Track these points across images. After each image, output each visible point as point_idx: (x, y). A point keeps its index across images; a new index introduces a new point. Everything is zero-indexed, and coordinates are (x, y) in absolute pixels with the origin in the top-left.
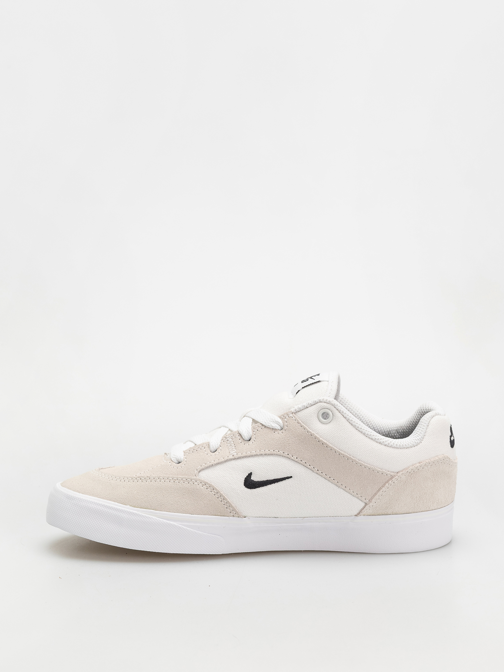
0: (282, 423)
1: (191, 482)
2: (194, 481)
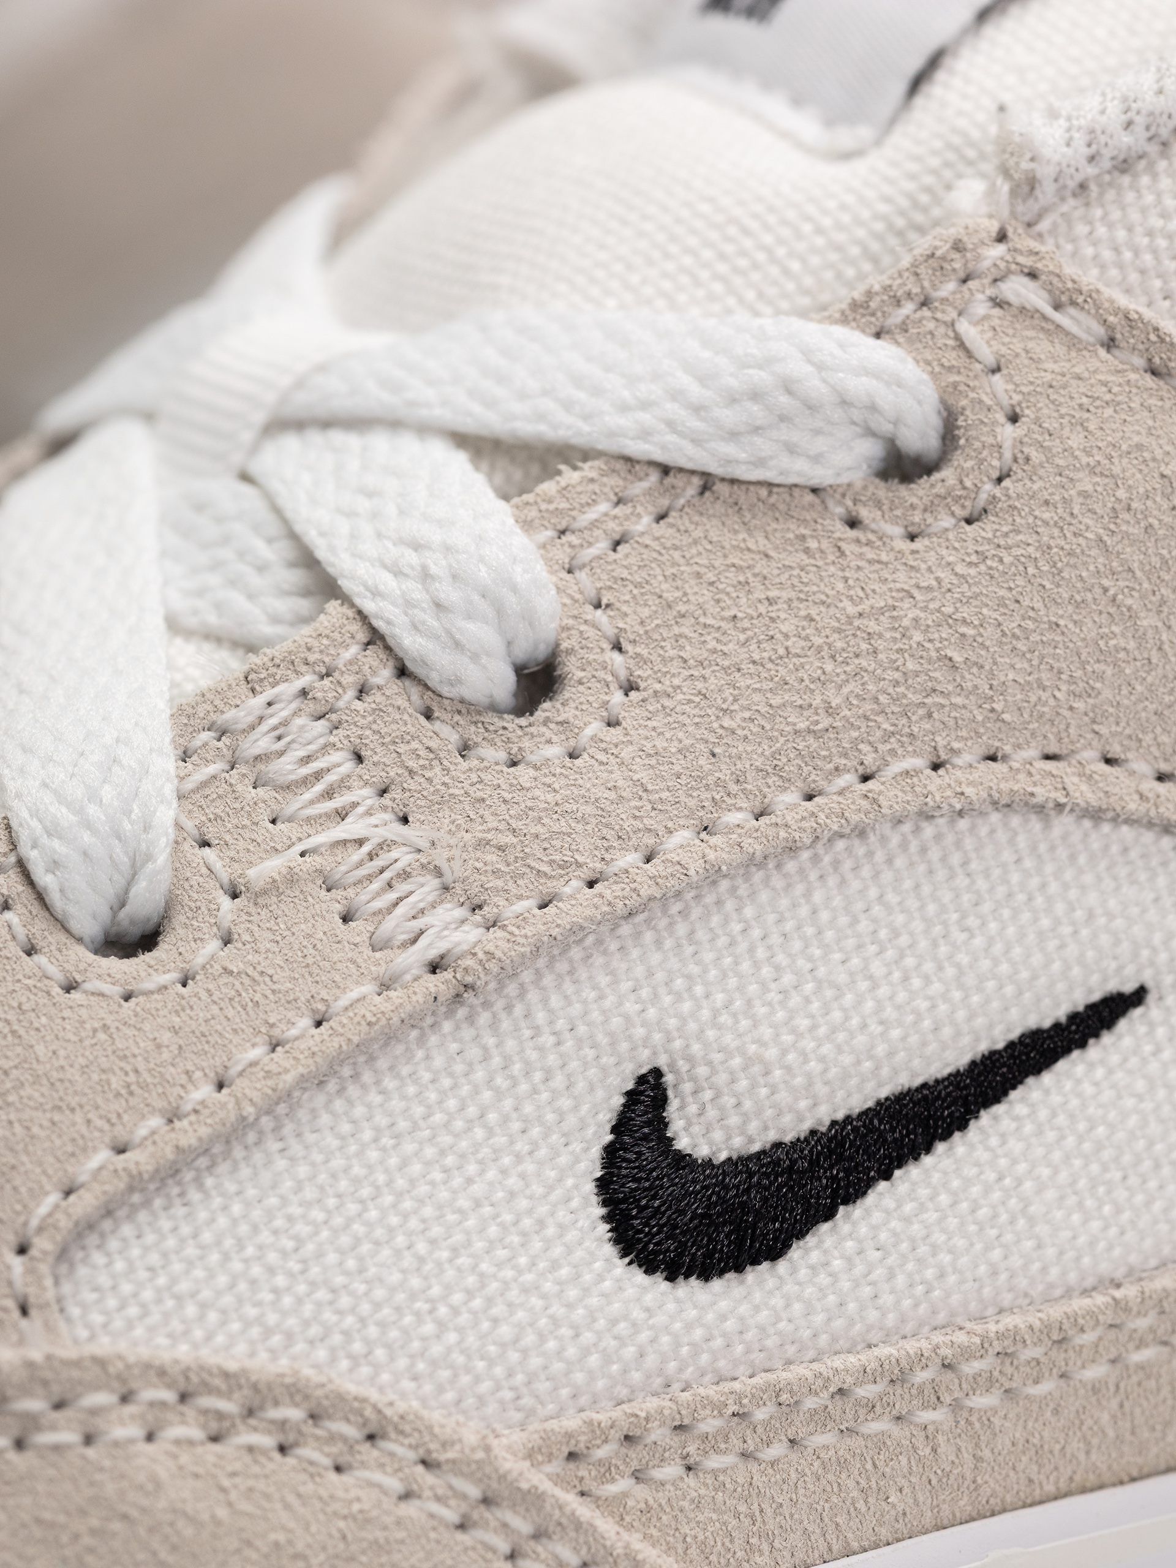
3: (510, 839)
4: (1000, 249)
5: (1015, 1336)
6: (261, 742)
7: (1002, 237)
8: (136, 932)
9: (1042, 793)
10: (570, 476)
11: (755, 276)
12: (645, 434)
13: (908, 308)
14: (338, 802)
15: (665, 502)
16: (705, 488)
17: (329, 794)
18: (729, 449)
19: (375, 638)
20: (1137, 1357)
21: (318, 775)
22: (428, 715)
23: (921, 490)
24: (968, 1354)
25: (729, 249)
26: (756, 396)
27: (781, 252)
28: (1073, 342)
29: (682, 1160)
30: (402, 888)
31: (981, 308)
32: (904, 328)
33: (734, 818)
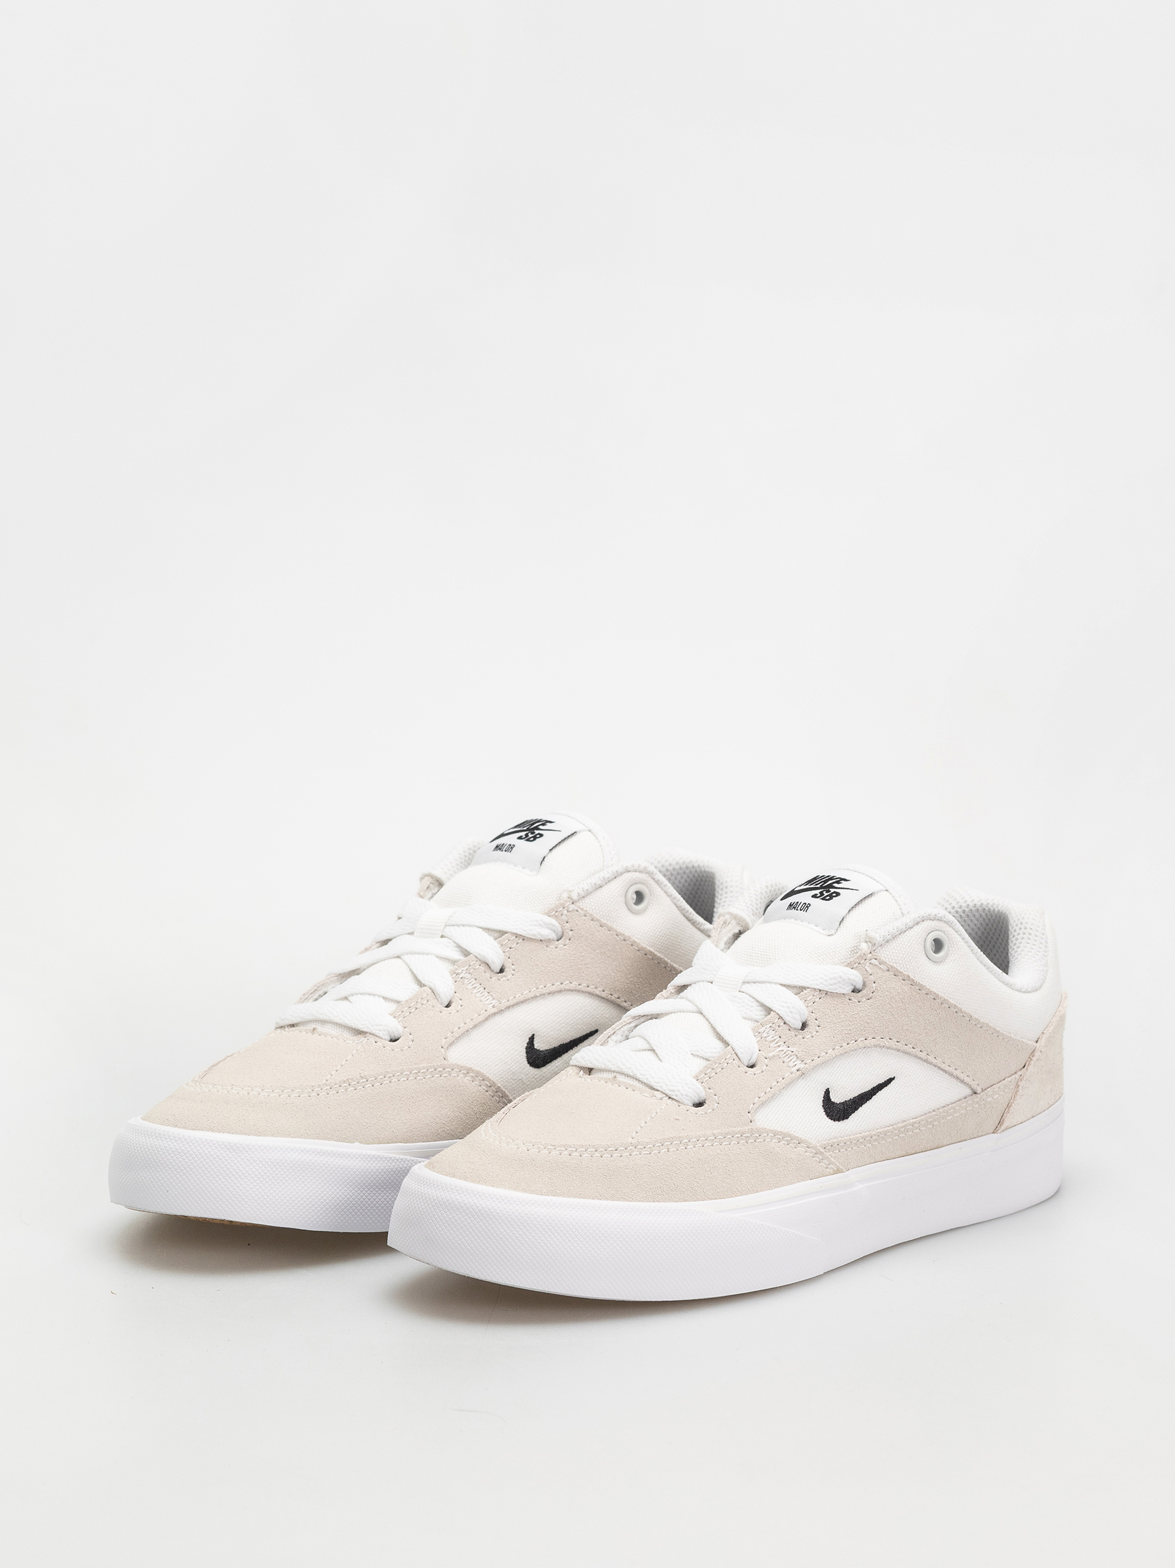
0: (560, 926)
1: (445, 1073)
2: (449, 1069)
3: (806, 1050)
4: (871, 955)
5: (880, 1133)
6: (765, 1035)
7: (870, 953)
8: (751, 1065)
9: (882, 1044)
10: (805, 991)
11: (822, 957)
12: (818, 985)
13: (857, 964)
14: (778, 1044)
15: (820, 996)
16: (826, 994)
17: (776, 1043)
18: (831, 987)
19: (780, 1017)
20: (895, 1138)
21: (775, 1040)
22: (789, 1030)
23: (860, 994)
24: (874, 1135)
25: (816, 952)
26: (835, 978)
27: (825, 953)
28: (883, 970)
29: (833, 1103)
30: (791, 1058)
31: (868, 964)
32: (857, 967)
33: (837, 1047)
